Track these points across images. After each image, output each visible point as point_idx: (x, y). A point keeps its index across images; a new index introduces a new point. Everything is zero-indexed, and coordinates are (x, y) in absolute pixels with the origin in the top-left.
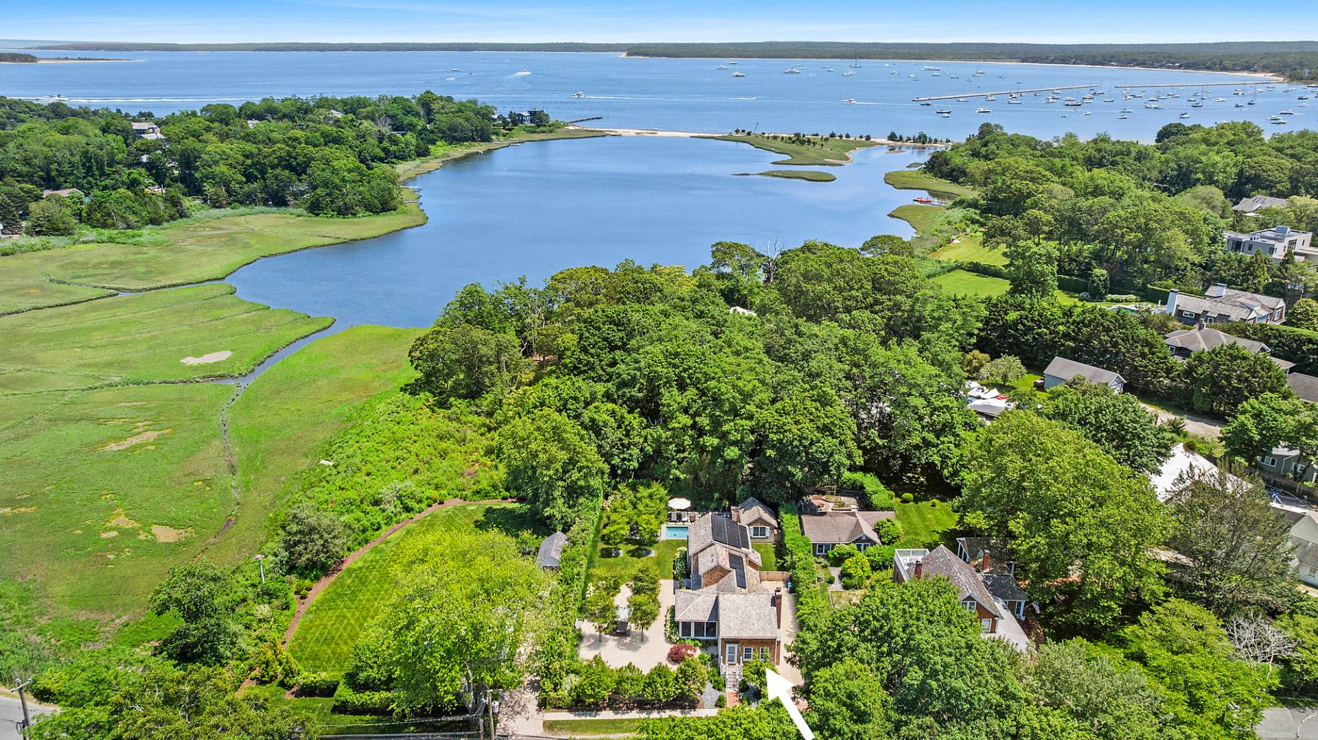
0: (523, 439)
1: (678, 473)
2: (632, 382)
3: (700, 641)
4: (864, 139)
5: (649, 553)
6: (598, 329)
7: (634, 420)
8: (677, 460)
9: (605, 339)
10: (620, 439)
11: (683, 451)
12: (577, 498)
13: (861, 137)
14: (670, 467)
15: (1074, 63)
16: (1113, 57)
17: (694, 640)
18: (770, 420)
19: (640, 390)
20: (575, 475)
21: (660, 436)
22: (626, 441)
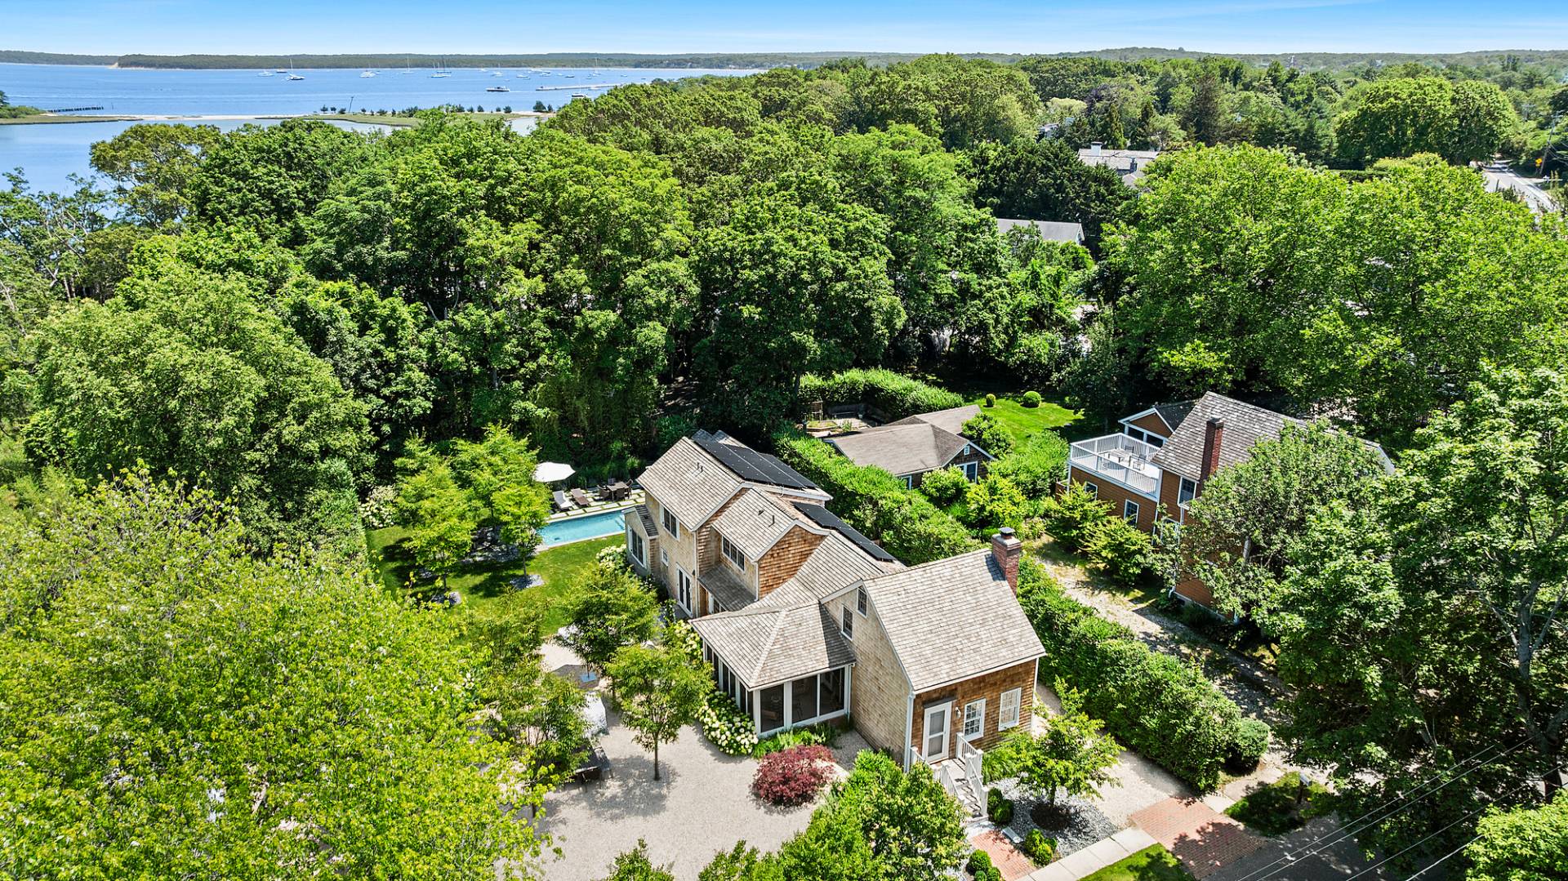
0: (120, 347)
1: (530, 405)
2: (370, 231)
3: (812, 729)
4: (503, 112)
5: (524, 581)
6: (244, 176)
7: (400, 307)
8: (522, 378)
9: (267, 194)
10: (377, 353)
11: (534, 357)
12: (301, 493)
13: (498, 110)
14: (510, 396)
15: (691, 67)
16: (729, 60)
17: (796, 731)
18: (730, 244)
19: (395, 245)
20: (291, 430)
21: (479, 324)
22: (390, 355)
